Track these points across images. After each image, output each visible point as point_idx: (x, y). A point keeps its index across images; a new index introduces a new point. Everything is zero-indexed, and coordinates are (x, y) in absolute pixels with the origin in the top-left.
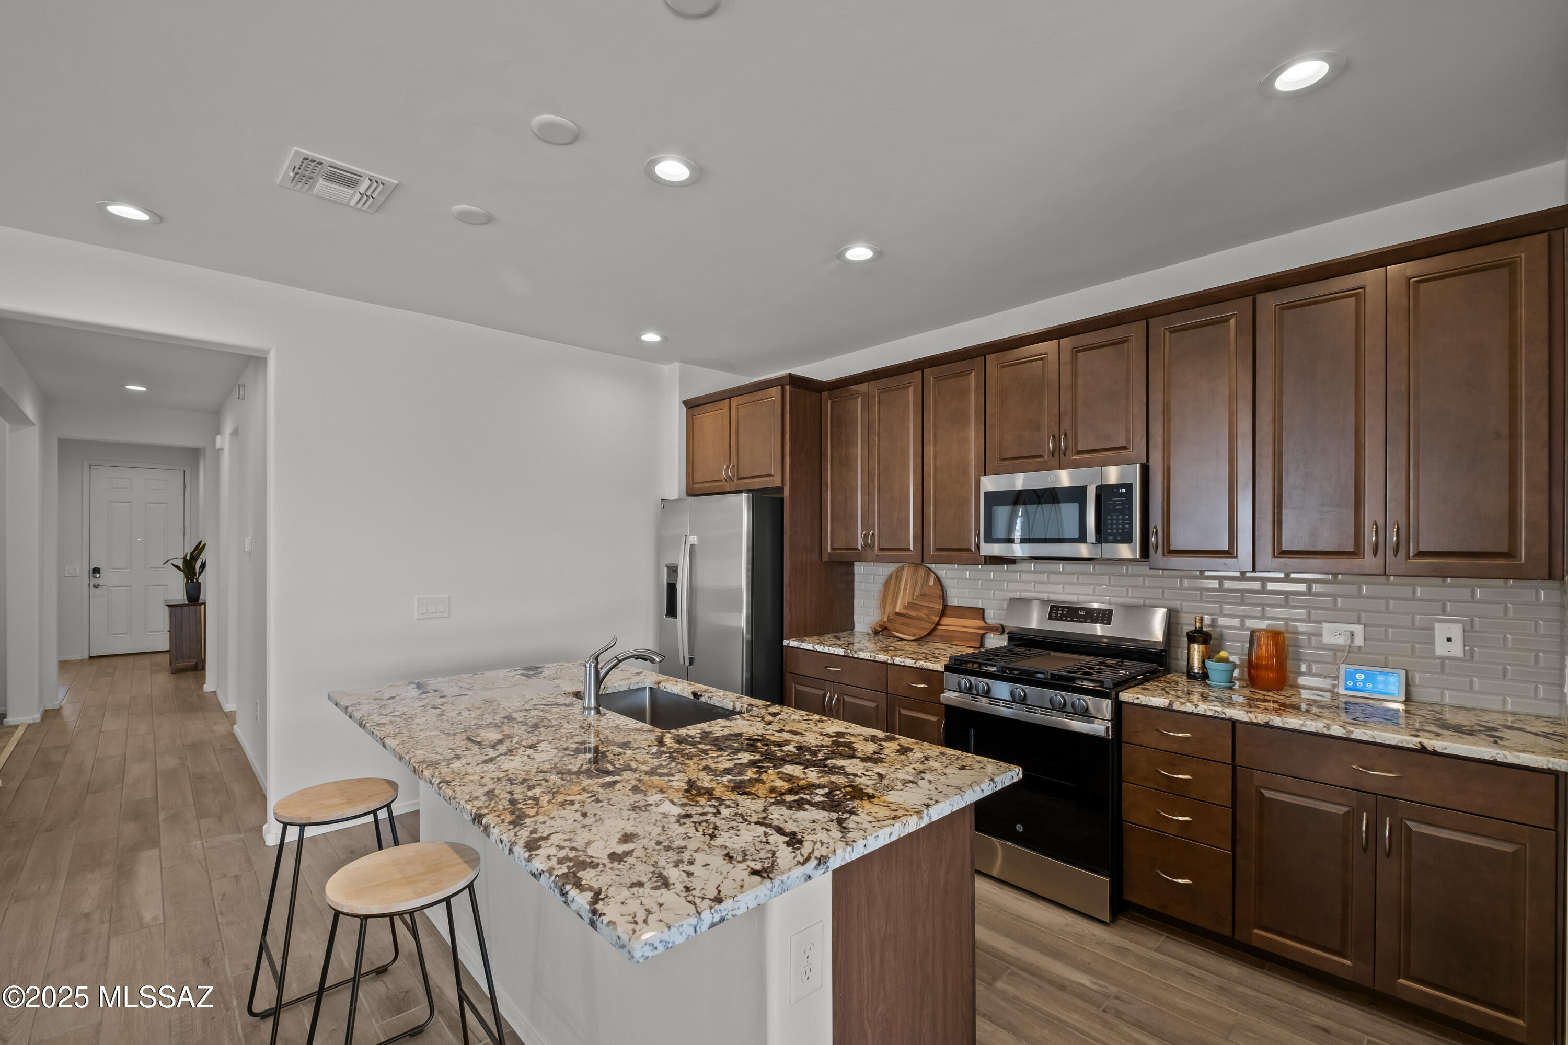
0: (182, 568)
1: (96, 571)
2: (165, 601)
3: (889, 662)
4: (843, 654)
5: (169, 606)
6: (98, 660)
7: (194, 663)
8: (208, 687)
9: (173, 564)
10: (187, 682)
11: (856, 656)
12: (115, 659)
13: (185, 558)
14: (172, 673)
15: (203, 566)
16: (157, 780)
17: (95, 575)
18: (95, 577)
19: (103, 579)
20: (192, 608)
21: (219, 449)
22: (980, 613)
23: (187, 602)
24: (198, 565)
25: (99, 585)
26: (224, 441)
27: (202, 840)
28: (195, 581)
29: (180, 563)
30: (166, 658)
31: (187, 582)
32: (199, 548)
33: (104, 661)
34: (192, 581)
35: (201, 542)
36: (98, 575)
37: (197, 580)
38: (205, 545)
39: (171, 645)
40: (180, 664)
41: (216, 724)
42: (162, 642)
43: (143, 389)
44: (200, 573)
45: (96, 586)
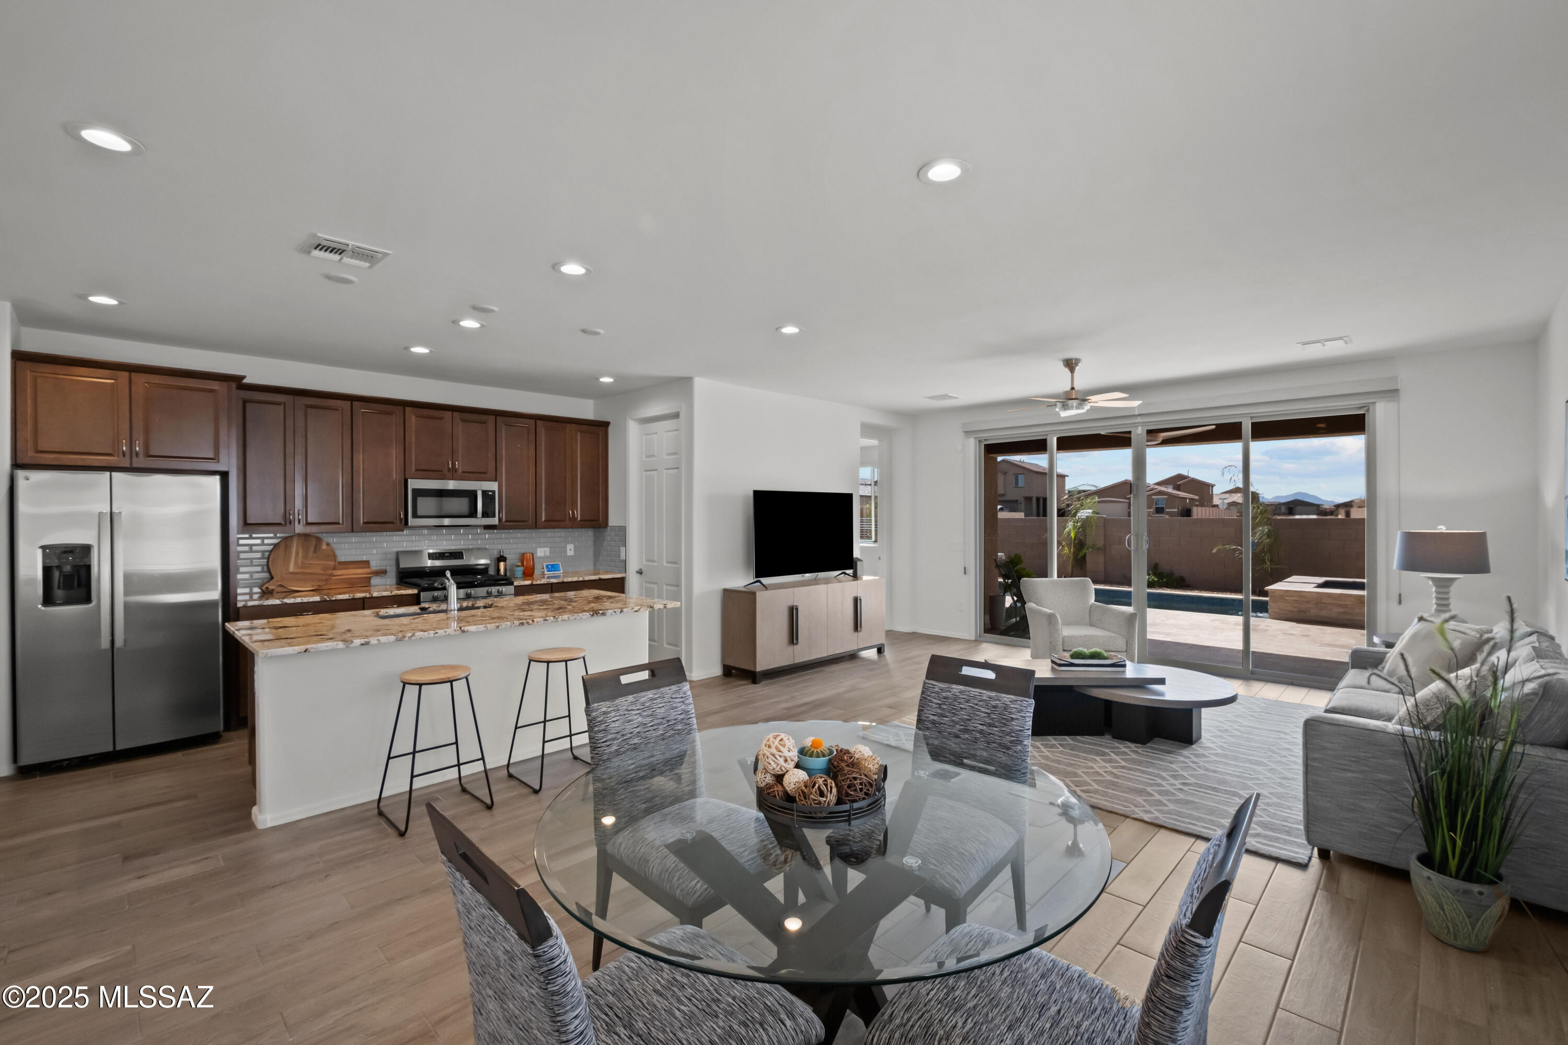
3: (368, 596)
4: (319, 600)
11: (334, 599)
22: (366, 563)
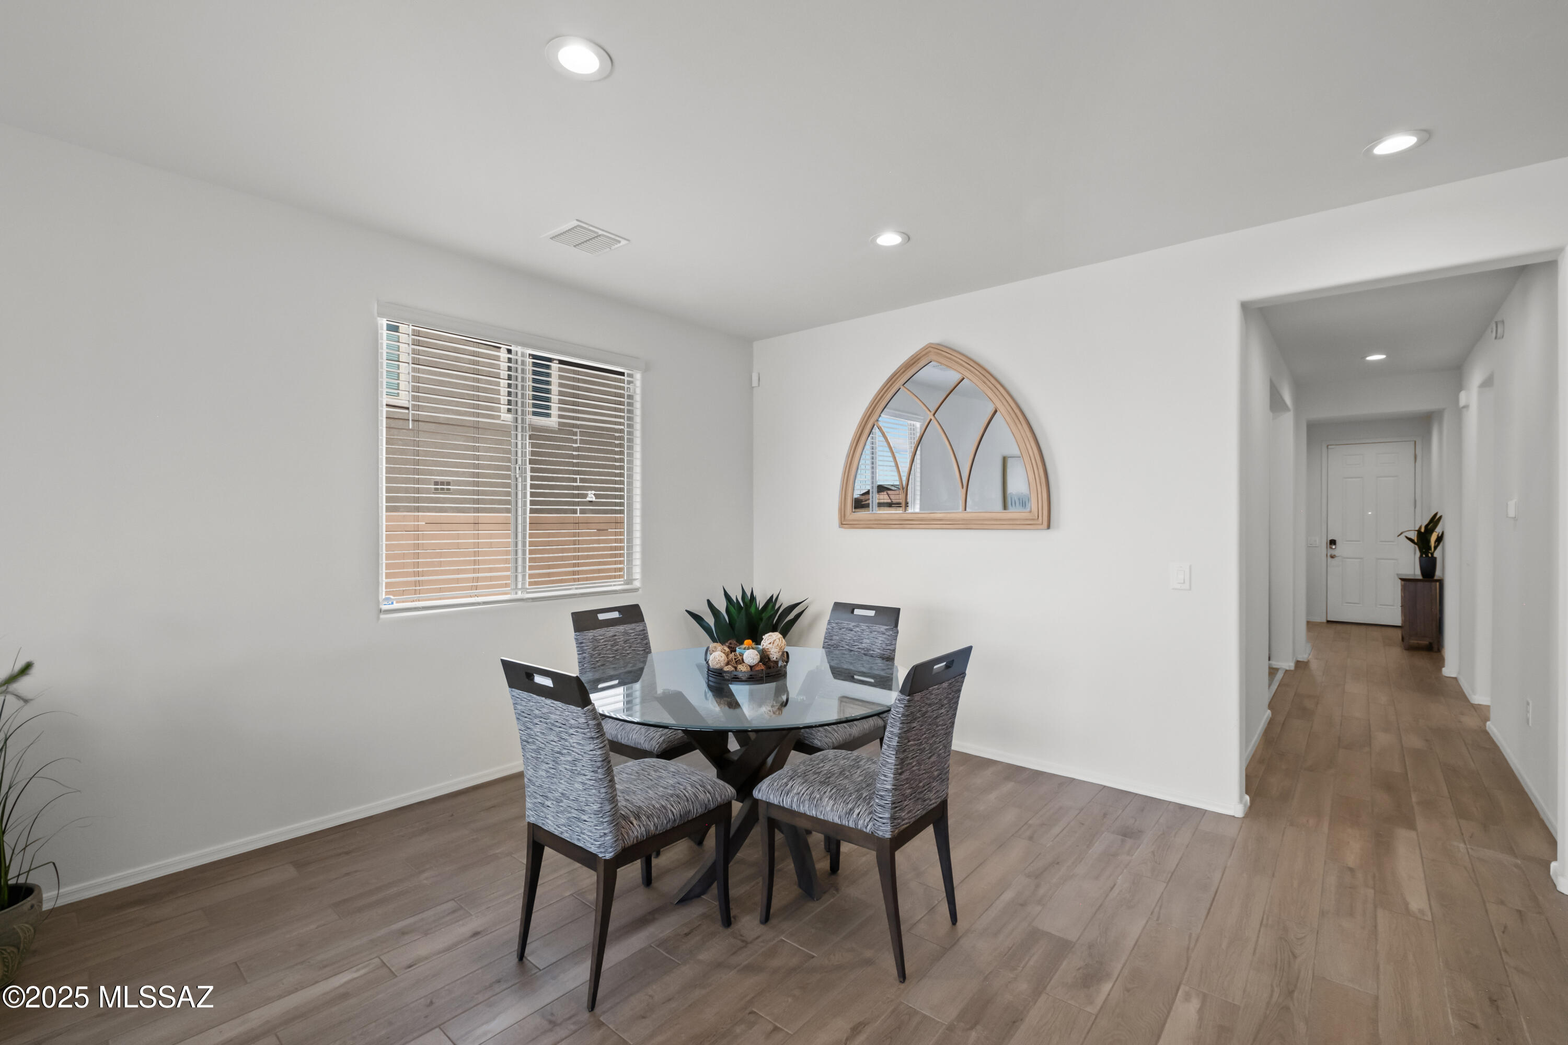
0: (1416, 541)
1: (1333, 542)
2: (1398, 575)
5: (1402, 579)
6: (1334, 626)
7: (1427, 643)
8: (1449, 670)
9: (1407, 538)
10: (1421, 661)
12: (1349, 627)
13: (1419, 531)
14: (1406, 649)
15: (1440, 539)
16: (1404, 756)
17: (1331, 546)
18: (1331, 548)
19: (1339, 550)
20: (1427, 584)
21: (1464, 407)
23: (1420, 577)
24: (1433, 538)
25: (1335, 556)
26: (1470, 397)
27: (1465, 844)
28: (1430, 555)
29: (1413, 536)
30: (1399, 633)
31: (1421, 556)
32: (1435, 521)
33: (1339, 627)
34: (1427, 556)
35: (1436, 514)
36: (1334, 547)
37: (1432, 554)
38: (1441, 517)
39: (1404, 621)
40: (1414, 642)
41: (1462, 714)
42: (1394, 616)
43: (1383, 357)
44: (1436, 548)
45: (1332, 557)
